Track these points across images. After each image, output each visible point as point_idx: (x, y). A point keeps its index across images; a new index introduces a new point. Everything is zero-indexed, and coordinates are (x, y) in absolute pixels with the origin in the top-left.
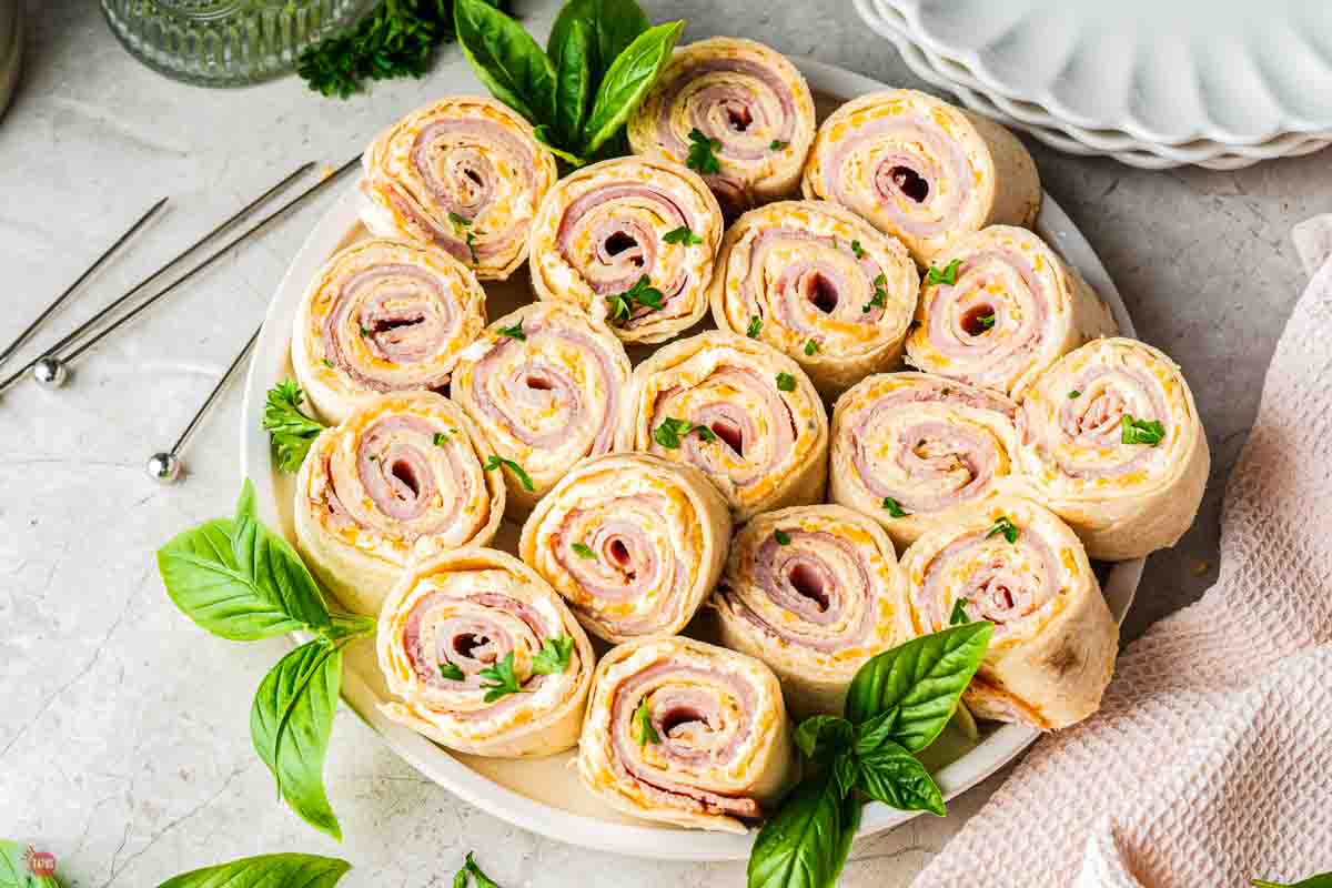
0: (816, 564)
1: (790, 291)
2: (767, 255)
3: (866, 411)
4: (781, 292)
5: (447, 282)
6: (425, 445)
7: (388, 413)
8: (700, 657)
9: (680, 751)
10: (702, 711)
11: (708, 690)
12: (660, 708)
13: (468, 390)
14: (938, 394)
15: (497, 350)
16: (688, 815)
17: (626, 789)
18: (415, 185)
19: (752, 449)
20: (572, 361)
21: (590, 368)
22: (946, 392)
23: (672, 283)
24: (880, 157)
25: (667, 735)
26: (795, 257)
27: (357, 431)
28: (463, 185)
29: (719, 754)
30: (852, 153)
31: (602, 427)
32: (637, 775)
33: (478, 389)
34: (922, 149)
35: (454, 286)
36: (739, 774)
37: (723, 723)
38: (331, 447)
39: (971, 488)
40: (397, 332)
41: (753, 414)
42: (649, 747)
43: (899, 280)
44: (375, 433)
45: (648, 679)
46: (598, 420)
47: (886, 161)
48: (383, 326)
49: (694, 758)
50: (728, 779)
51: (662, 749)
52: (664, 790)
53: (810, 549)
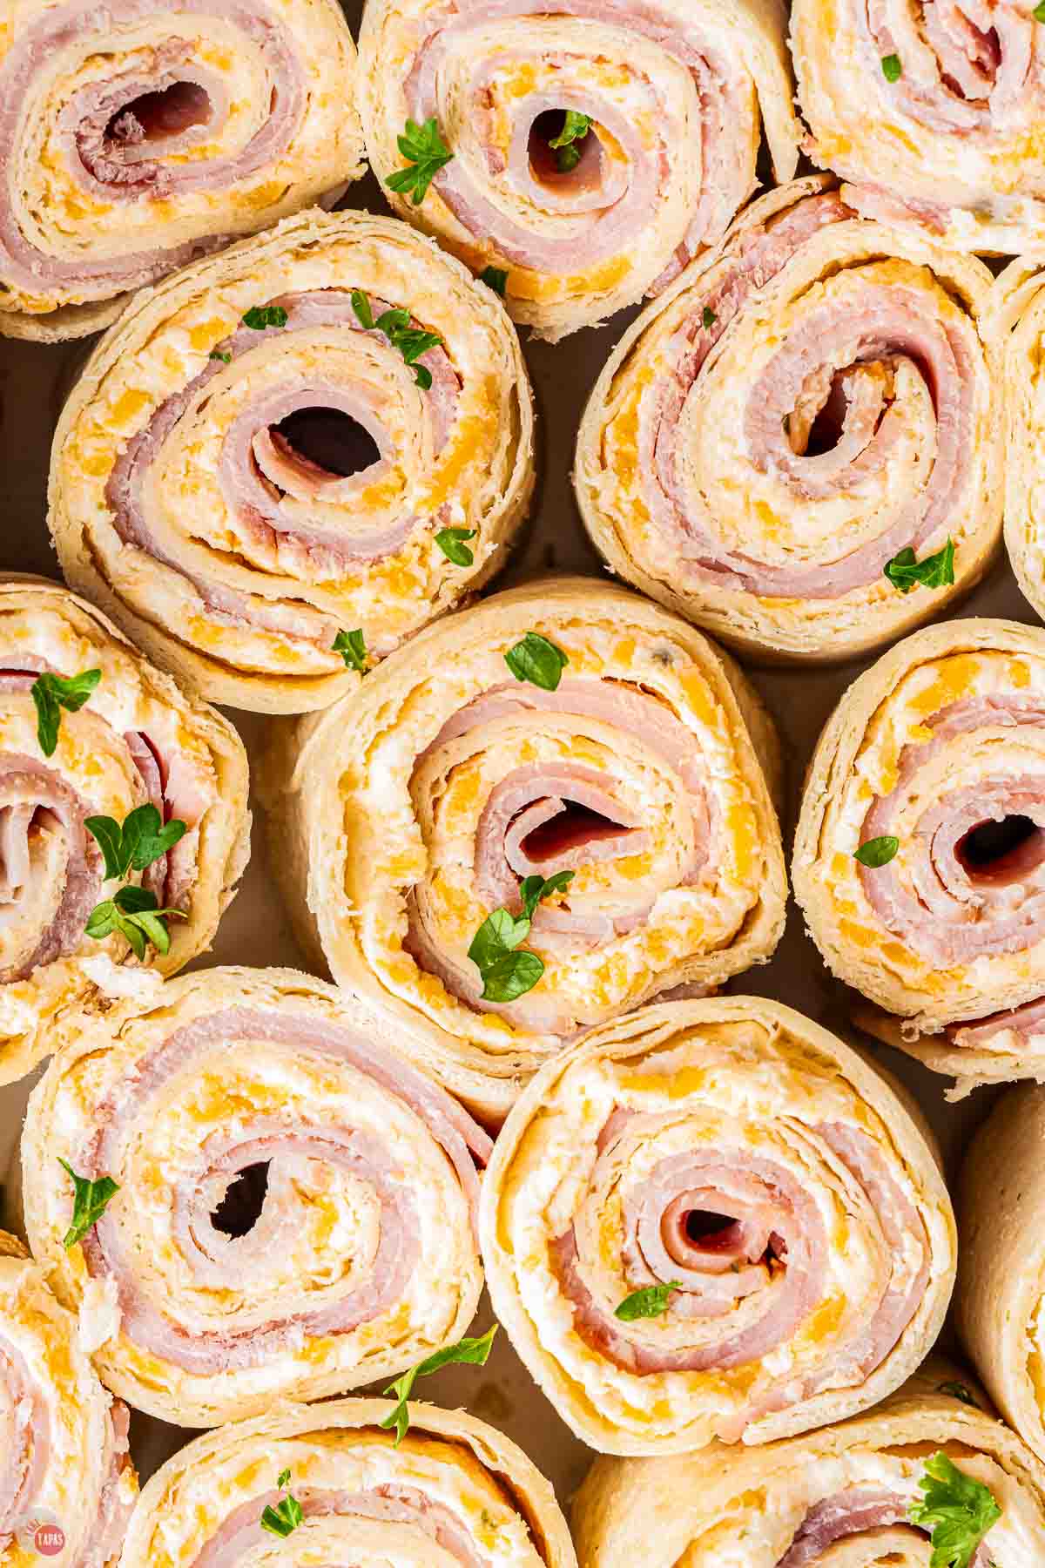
1: (282, 512)
2: (172, 521)
3: (655, 504)
4: (276, 537)
14: (705, 333)
19: (625, 799)
20: (220, 1098)
21: (258, 1065)
22: (709, 316)
23: (133, 770)
24: (60, 146)
26: (204, 462)
30: (15, 198)
31: (420, 1113)
34: (108, 56)
39: (948, 382)
41: (547, 753)
43: (378, 265)
46: (401, 1116)
47: (80, 139)
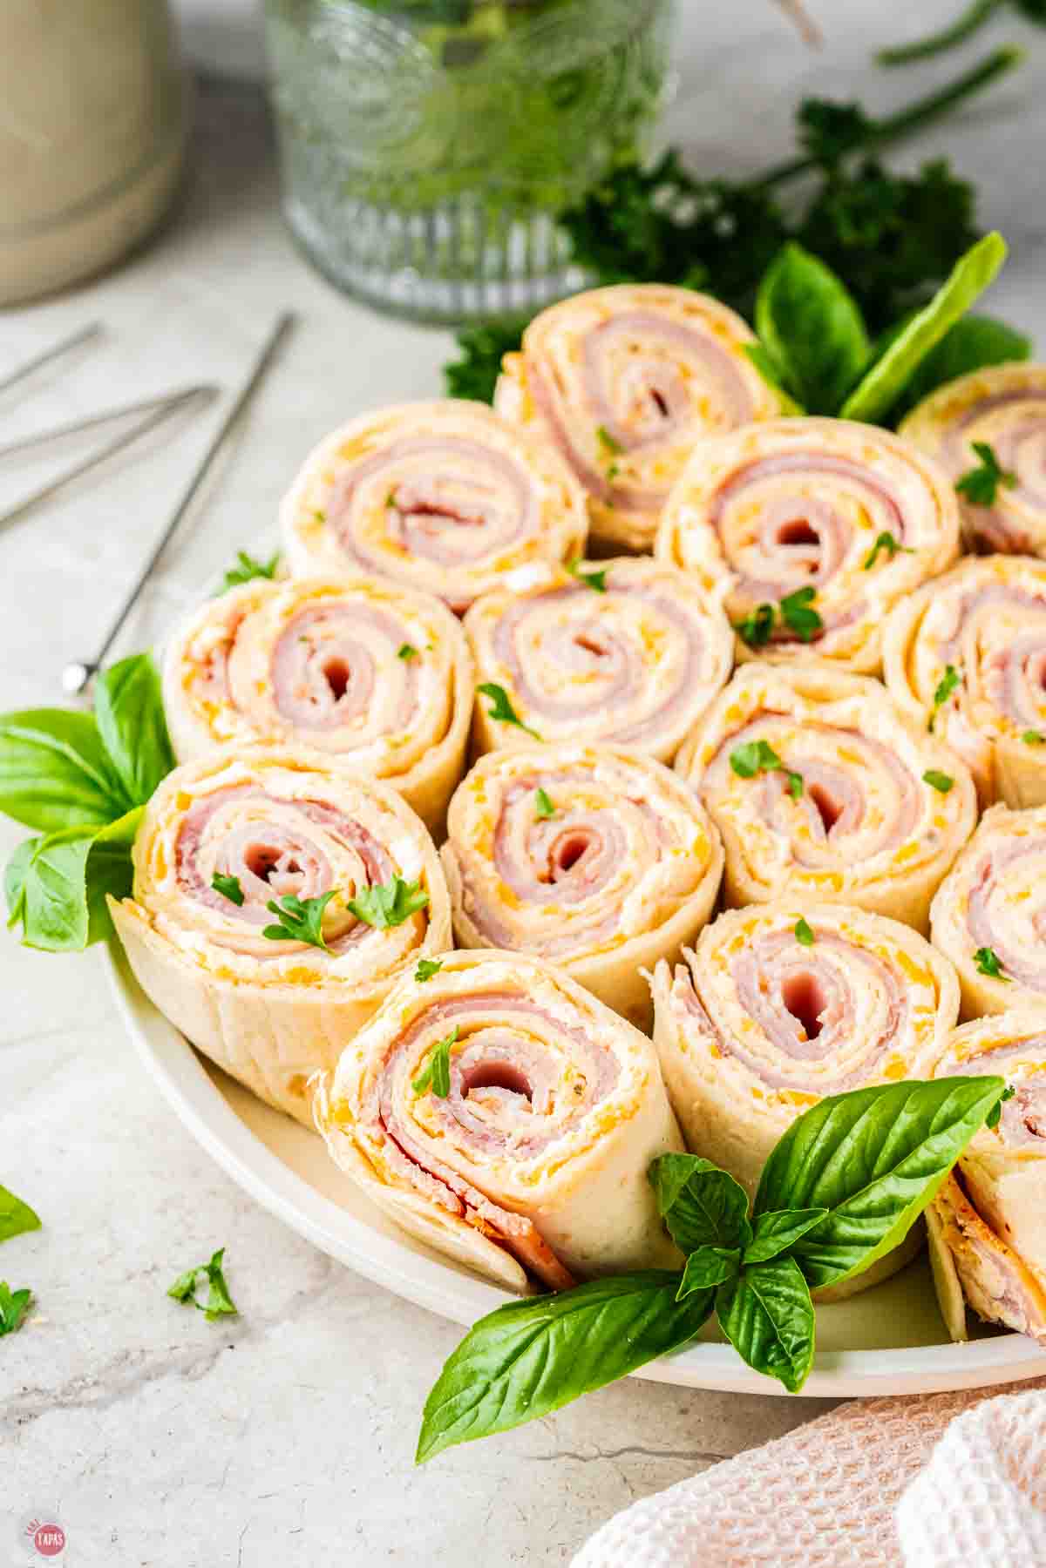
0: (832, 982)
1: (1015, 670)
4: (1002, 667)
5: (541, 491)
6: (384, 650)
7: (358, 597)
8: (569, 1005)
9: (469, 1120)
10: (534, 1081)
11: (555, 1055)
12: (475, 1053)
13: (490, 622)
15: (557, 592)
16: (430, 1209)
17: (365, 1142)
18: (571, 376)
20: (651, 639)
21: (673, 651)
25: (465, 1094)
27: (303, 598)
28: (638, 406)
29: (522, 1143)
32: (390, 1126)
33: (504, 625)
35: (548, 503)
36: (532, 1180)
37: (551, 1106)
38: (256, 604)
40: (435, 522)
42: (429, 1098)
44: (327, 613)
45: (482, 1008)
48: (423, 510)
49: (485, 1138)
50: (514, 1180)
51: (444, 1107)
52: (414, 1162)
53: (836, 962)
